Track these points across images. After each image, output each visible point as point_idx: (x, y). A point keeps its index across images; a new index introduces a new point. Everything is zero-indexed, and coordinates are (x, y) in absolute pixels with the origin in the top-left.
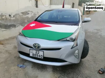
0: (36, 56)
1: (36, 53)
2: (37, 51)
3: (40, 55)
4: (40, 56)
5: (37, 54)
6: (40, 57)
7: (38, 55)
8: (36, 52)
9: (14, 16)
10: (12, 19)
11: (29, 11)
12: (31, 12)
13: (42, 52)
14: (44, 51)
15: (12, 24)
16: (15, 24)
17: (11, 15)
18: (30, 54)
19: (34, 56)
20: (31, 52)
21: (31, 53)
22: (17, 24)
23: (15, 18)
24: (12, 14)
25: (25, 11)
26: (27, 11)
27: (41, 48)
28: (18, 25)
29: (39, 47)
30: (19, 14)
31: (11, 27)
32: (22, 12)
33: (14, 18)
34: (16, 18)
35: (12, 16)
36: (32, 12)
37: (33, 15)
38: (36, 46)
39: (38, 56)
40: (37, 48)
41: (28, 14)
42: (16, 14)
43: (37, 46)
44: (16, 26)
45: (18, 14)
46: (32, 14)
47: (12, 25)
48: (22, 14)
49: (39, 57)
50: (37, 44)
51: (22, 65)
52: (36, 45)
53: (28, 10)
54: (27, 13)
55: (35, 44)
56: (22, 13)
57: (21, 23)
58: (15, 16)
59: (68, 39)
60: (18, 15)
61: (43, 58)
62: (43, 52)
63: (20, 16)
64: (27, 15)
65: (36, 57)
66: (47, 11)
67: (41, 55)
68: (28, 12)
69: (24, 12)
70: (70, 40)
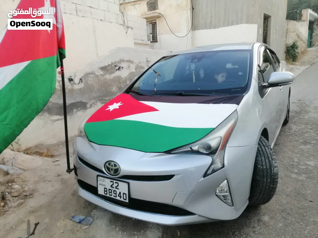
0: (113, 194)
1: (111, 186)
2: (115, 181)
3: (120, 193)
4: (122, 195)
5: (115, 189)
6: (121, 197)
7: (118, 194)
8: (112, 183)
9: (81, 79)
10: (76, 87)
11: (122, 61)
12: (129, 61)
13: (126, 185)
14: (131, 182)
15: (78, 100)
16: (84, 101)
17: (72, 78)
18: (99, 189)
19: (108, 195)
20: (101, 184)
21: (101, 186)
22: (91, 100)
23: (85, 85)
24: (75, 76)
25: (110, 63)
26: (115, 62)
27: (121, 174)
28: (93, 101)
29: (117, 171)
30: (94, 74)
31: (75, 110)
32: (103, 65)
33: (82, 85)
34: (86, 83)
35: (77, 80)
36: (132, 62)
37: (134, 70)
38: (110, 167)
39: (116, 194)
40: (112, 172)
41: (119, 69)
42: (87, 75)
43: (114, 168)
44: (88, 106)
45: (92, 73)
46: (129, 67)
47: (78, 102)
48: (102, 73)
49: (118, 198)
50: (112, 163)
51: (82, 217)
52: (109, 164)
53: (117, 60)
54: (117, 68)
55: (109, 162)
56: (103, 68)
57: (100, 96)
58: (83, 81)
59: (195, 148)
60: (92, 76)
61: (127, 201)
62: (129, 184)
63: (97, 76)
64: (118, 73)
65: (112, 197)
66: (164, 57)
67: (124, 194)
68: (119, 65)
69: (109, 65)
70: (201, 151)
